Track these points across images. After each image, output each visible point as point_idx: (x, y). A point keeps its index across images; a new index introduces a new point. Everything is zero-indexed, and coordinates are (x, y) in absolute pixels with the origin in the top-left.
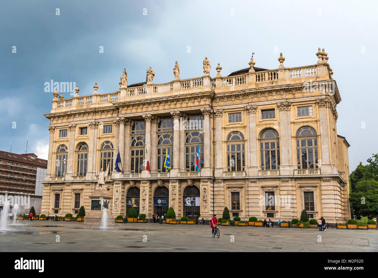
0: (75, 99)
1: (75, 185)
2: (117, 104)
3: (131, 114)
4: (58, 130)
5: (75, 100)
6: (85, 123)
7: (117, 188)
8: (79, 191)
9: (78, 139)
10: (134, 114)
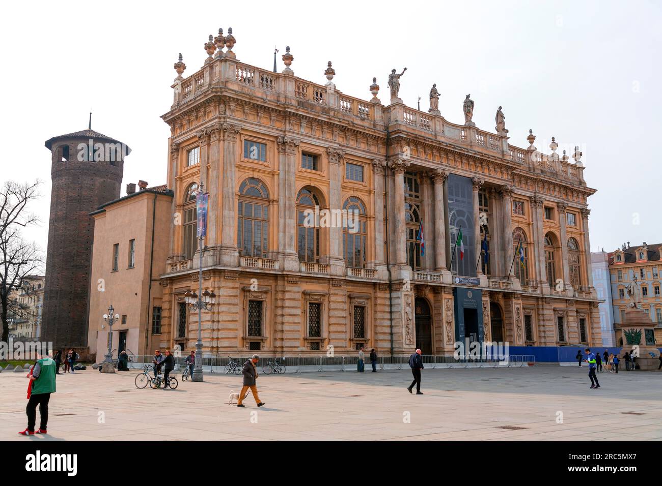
0: (291, 80)
1: (307, 282)
2: (405, 134)
3: (419, 161)
4: (243, 138)
5: (290, 83)
6: (317, 144)
7: (407, 297)
8: (319, 297)
9: (303, 178)
10: (422, 162)
